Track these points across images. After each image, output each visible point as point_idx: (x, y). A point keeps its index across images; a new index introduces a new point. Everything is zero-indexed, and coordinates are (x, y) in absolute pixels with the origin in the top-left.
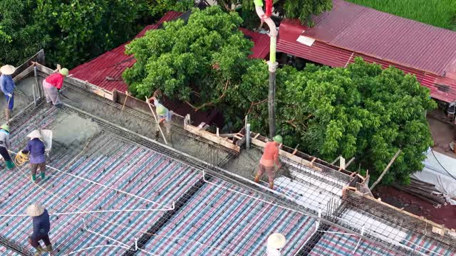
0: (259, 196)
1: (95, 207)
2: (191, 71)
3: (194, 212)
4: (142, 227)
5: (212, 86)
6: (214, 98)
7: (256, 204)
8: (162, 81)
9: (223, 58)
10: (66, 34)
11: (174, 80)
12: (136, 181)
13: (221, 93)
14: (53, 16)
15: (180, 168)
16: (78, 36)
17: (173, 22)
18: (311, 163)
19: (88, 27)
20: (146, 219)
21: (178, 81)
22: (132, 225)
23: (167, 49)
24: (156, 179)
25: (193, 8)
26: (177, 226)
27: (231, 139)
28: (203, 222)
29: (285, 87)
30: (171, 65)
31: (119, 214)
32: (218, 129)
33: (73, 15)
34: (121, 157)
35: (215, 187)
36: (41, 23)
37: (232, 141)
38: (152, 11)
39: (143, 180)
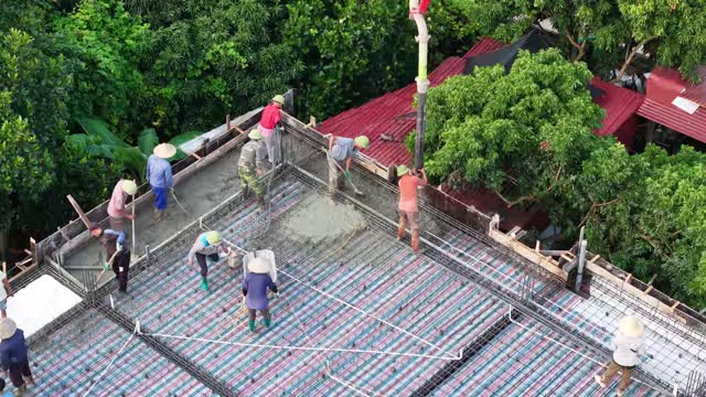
0: (589, 353)
1: (346, 343)
2: (507, 148)
3: (490, 366)
4: (411, 380)
5: (536, 172)
6: (537, 190)
7: (582, 364)
8: (463, 160)
9: (558, 133)
10: (328, 61)
11: (481, 159)
12: (410, 308)
13: (548, 184)
14: (310, 35)
15: (477, 296)
16: (345, 67)
17: (488, 68)
18: (672, 309)
19: (361, 55)
20: (418, 370)
21: (487, 162)
22: (398, 376)
23: (476, 110)
24: (440, 309)
25: (521, 51)
26: (462, 384)
27: (556, 258)
28: (502, 383)
29: (645, 186)
30: (478, 137)
31: (379, 357)
32: (538, 243)
33: (340, 38)
34: (392, 269)
35: (525, 331)
36: (292, 43)
37: (558, 263)
38: (459, 31)
39: (420, 308)
